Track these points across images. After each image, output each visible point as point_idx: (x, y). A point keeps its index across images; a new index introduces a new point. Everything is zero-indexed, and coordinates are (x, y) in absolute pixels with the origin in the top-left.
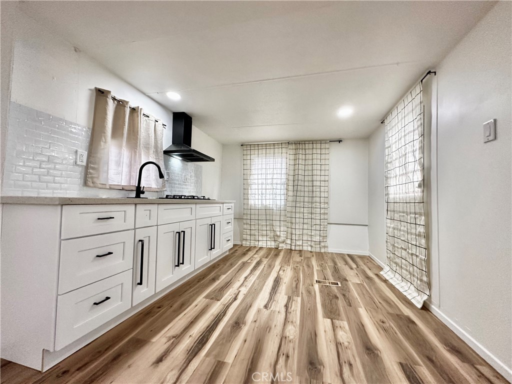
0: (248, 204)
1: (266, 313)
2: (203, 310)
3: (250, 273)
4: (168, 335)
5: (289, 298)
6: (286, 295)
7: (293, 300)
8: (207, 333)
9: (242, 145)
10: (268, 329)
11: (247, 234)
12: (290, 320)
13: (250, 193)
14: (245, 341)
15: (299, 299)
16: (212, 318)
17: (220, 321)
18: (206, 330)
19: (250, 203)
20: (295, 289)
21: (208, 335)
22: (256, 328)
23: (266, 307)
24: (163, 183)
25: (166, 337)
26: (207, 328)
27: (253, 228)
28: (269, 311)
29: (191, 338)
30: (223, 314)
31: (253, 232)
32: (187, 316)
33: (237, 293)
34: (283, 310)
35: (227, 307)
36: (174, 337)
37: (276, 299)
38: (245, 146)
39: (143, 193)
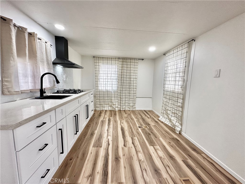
0: (98, 89)
1: (126, 149)
2: (96, 154)
3: (108, 127)
4: (86, 176)
5: (132, 138)
6: (130, 137)
7: (134, 139)
8: (106, 168)
9: (93, 57)
10: (131, 158)
11: (98, 104)
12: (138, 151)
13: (99, 83)
14: (125, 168)
15: (136, 138)
16: (103, 159)
17: (108, 159)
18: (104, 167)
19: (99, 89)
20: (132, 133)
21: (106, 170)
22: (126, 159)
23: (125, 145)
24: (54, 84)
25: (86, 177)
26: (104, 165)
27: (101, 101)
28: (127, 147)
29: (99, 174)
30: (107, 155)
31: (101, 103)
32: (90, 160)
33: (108, 141)
34: (132, 146)
35: (107, 150)
36: (89, 176)
37: (127, 140)
38: (96, 58)
39: (45, 93)
